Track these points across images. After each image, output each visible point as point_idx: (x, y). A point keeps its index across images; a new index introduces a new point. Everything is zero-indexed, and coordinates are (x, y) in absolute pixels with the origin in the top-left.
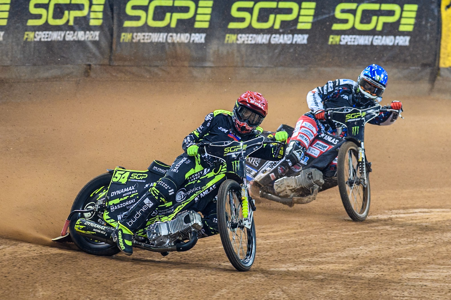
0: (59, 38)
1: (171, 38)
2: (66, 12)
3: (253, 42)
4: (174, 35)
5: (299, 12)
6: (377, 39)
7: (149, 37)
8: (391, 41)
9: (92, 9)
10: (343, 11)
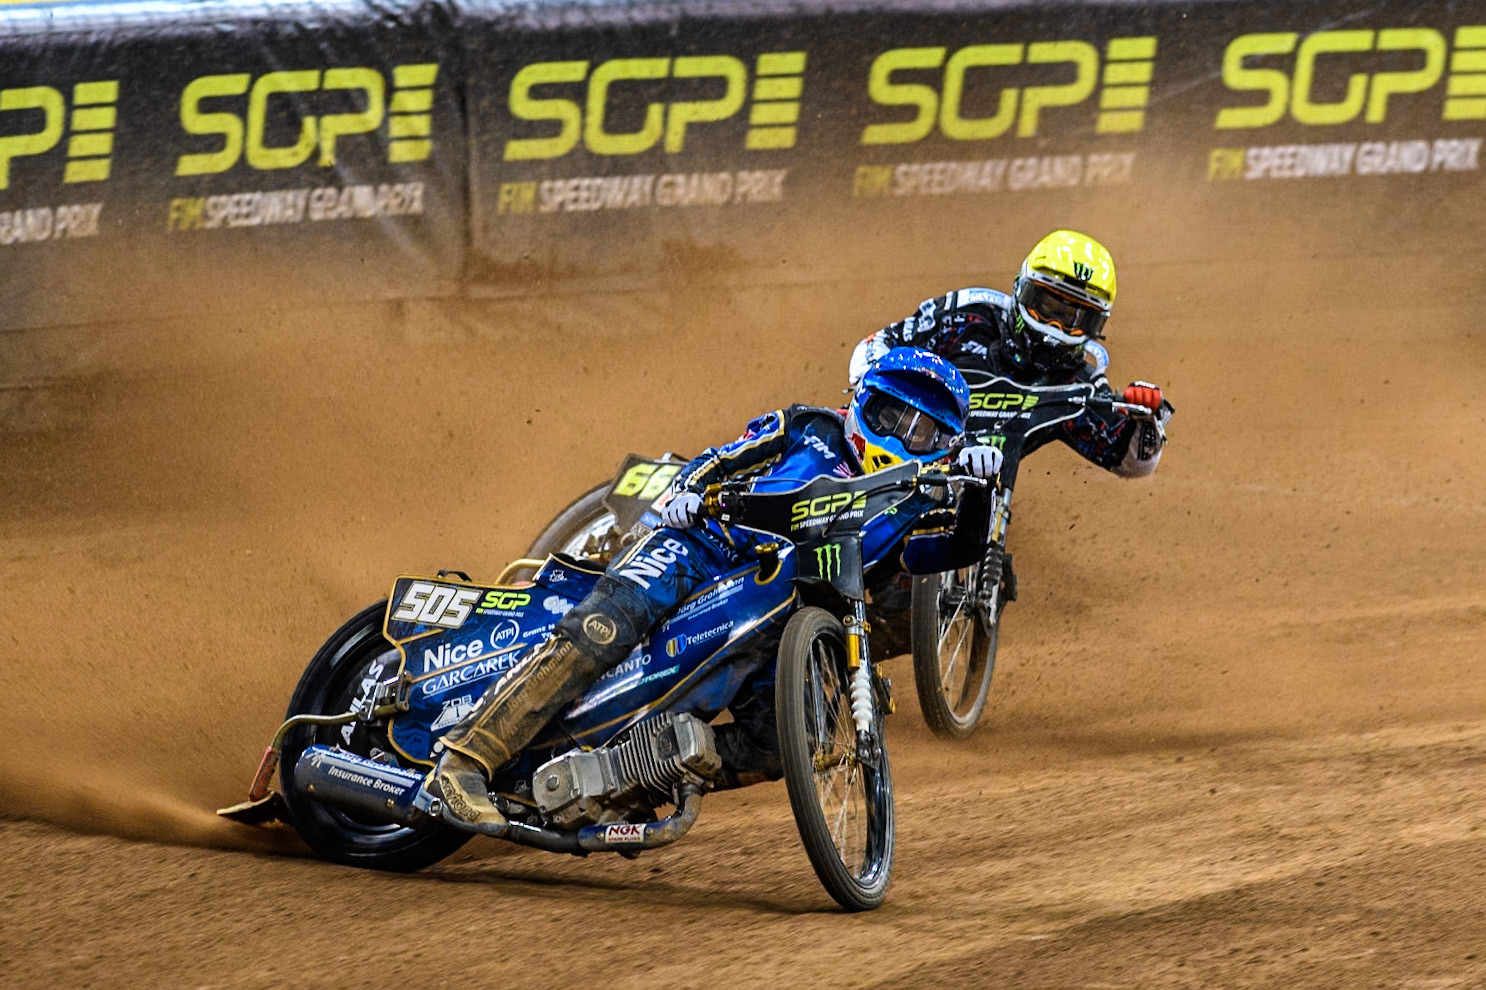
0: (290, 212)
1: (668, 191)
2: (309, 123)
3: (949, 189)
4: (680, 179)
5: (1101, 73)
6: (1369, 153)
7: (593, 195)
8: (1419, 159)
9: (395, 107)
10: (1251, 63)
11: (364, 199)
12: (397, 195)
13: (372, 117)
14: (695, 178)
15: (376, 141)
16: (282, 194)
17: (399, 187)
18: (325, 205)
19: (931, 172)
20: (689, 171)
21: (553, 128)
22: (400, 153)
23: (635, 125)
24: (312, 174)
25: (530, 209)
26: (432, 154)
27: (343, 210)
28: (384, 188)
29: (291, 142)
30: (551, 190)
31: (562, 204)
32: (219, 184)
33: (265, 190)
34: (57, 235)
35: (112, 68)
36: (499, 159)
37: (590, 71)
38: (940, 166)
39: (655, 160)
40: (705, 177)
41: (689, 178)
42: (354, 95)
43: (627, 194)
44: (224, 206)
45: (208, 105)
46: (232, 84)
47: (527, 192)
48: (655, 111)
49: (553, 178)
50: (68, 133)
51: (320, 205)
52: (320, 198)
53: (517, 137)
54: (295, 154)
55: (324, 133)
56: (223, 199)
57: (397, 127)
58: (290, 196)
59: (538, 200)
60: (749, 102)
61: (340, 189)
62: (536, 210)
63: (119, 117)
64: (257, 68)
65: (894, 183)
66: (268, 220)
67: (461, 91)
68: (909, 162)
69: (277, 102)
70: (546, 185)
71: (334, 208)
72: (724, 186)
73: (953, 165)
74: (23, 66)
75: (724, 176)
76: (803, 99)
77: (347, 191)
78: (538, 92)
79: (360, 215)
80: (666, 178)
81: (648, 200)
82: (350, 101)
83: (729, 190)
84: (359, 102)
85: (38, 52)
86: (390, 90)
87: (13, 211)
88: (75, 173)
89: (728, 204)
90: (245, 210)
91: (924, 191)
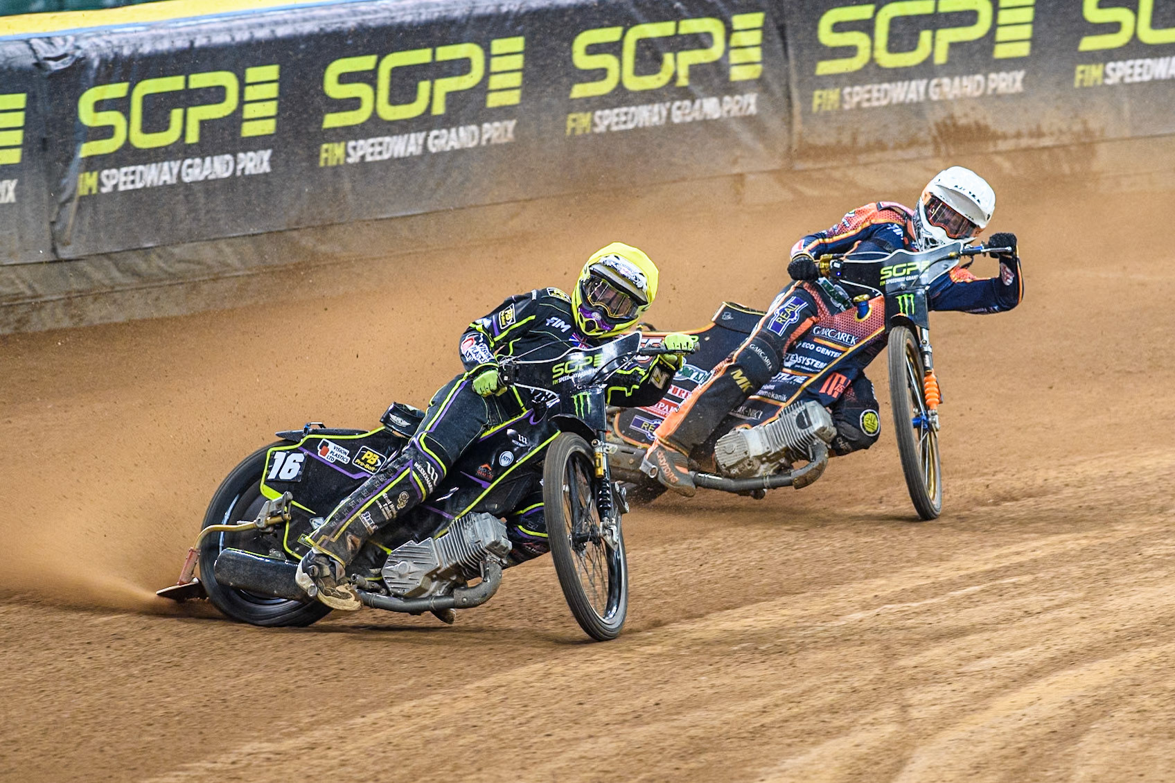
11: (711, 107)
12: (737, 102)
13: (716, 52)
14: (957, 80)
15: (720, 67)
16: (650, 107)
17: (738, 97)
18: (682, 112)
19: (1132, 67)
20: (951, 75)
21: (850, 51)
22: (737, 74)
23: (913, 46)
24: (672, 91)
25: (837, 106)
26: (763, 73)
27: (697, 116)
28: (727, 98)
29: (655, 71)
30: (851, 94)
31: (859, 103)
32: (603, 102)
33: (637, 105)
34: (484, 143)
35: (519, 28)
36: (812, 74)
37: (876, 12)
38: (1139, 62)
39: (927, 69)
40: (965, 79)
41: (952, 79)
42: (703, 37)
43: (907, 93)
44: (607, 117)
45: (593, 49)
46: (610, 34)
47: (832, 95)
48: (926, 36)
49: (852, 85)
50: (488, 73)
51: (679, 113)
52: (679, 108)
53: (824, 58)
54: (659, 79)
55: (680, 64)
56: (607, 112)
57: (735, 57)
58: (656, 107)
59: (842, 100)
60: (995, 25)
61: (693, 102)
62: (841, 107)
63: (526, 61)
64: (628, 22)
65: (1105, 75)
66: (641, 125)
67: (782, 29)
68: (1115, 60)
69: (643, 45)
70: (847, 90)
71: (690, 113)
72: (979, 84)
73: (1148, 62)
74: (453, 29)
75: (979, 77)
76: (1035, 23)
77: (698, 102)
78: (838, 27)
79: (708, 118)
80: (934, 82)
81: (922, 97)
82: (700, 41)
83: (982, 85)
84: (706, 41)
85: (464, 21)
86: (729, 31)
87: (448, 129)
88: (494, 100)
89: (983, 96)
90: (623, 118)
91: (1128, 80)
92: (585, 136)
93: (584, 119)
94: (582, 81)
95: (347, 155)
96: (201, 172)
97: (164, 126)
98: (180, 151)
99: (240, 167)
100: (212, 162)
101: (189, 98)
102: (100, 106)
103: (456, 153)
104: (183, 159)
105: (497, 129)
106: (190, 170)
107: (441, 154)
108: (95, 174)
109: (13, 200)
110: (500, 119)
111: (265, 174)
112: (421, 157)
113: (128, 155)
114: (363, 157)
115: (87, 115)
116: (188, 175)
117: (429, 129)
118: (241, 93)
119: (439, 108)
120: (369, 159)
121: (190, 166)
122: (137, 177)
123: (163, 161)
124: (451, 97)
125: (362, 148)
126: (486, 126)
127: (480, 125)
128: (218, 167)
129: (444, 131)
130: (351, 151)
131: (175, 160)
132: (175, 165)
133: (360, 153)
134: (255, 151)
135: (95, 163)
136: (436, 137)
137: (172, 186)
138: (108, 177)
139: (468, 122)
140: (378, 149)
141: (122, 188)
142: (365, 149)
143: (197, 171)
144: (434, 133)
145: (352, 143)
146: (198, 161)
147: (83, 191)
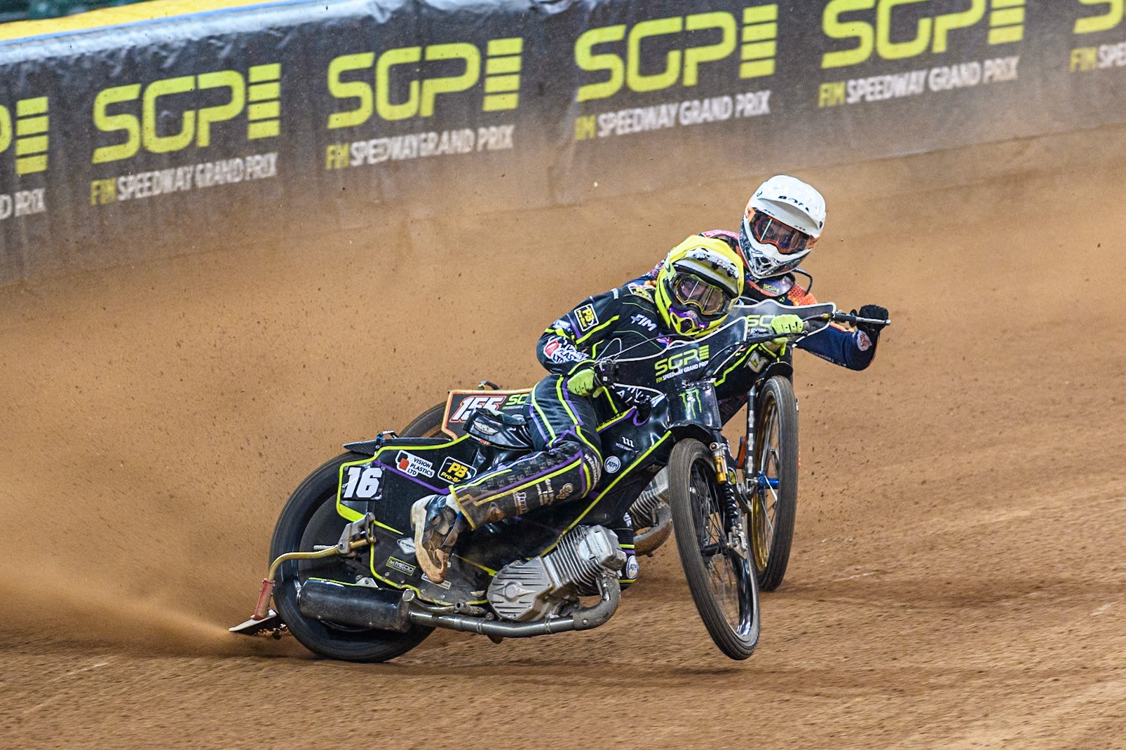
92: (1090, 73)
93: (1089, 55)
94: (1085, 16)
95: (847, 95)
96: (699, 115)
97: (662, 69)
98: (677, 93)
99: (739, 108)
100: (711, 104)
101: (686, 40)
102: (597, 49)
103: (957, 92)
104: (681, 102)
105: (999, 66)
106: (688, 113)
107: (943, 92)
108: (593, 118)
109: (511, 145)
110: (1003, 56)
111: (764, 116)
112: (922, 96)
113: (626, 98)
114: (863, 97)
115: (584, 59)
116: (685, 117)
117: (930, 68)
118: (739, 34)
119: (940, 46)
120: (869, 98)
121: (688, 109)
122: (635, 121)
123: (660, 103)
124: (953, 35)
125: (862, 87)
126: (988, 63)
127: (981, 62)
128: (717, 109)
129: (945, 70)
130: (851, 91)
131: (673, 102)
132: (673, 109)
133: (860, 92)
134: (754, 92)
135: (592, 107)
136: (938, 75)
137: (669, 129)
138: (605, 121)
139: (970, 59)
140: (878, 88)
141: (620, 132)
142: (865, 88)
143: (695, 113)
144: (935, 71)
145: (852, 83)
146: (696, 103)
147: (580, 135)
